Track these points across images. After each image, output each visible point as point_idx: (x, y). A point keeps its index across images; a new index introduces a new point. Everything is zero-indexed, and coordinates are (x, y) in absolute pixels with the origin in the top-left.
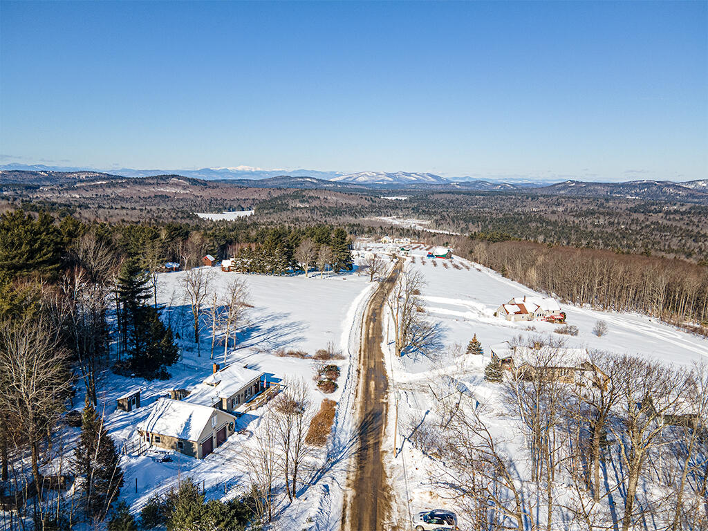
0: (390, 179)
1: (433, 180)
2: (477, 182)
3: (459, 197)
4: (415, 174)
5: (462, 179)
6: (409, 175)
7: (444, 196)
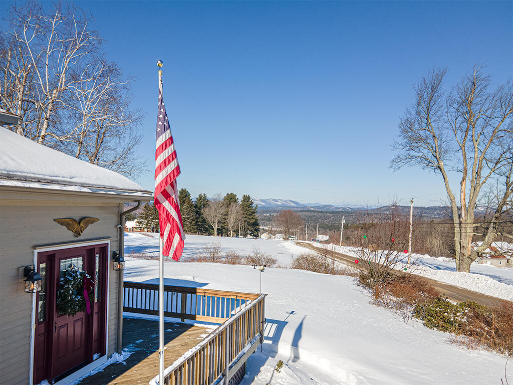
0: (263, 204)
1: (293, 204)
2: (325, 206)
3: (315, 214)
4: (281, 200)
5: (314, 204)
6: (277, 201)
7: (303, 213)
